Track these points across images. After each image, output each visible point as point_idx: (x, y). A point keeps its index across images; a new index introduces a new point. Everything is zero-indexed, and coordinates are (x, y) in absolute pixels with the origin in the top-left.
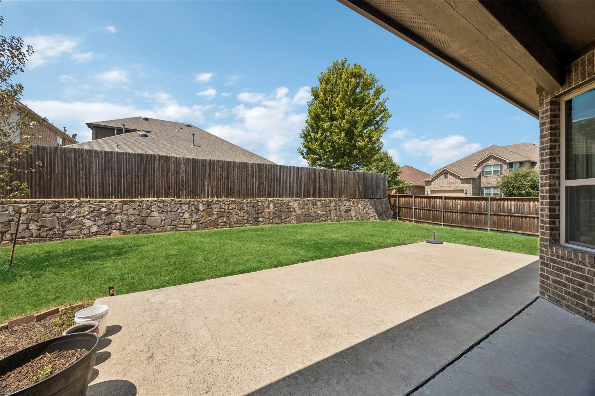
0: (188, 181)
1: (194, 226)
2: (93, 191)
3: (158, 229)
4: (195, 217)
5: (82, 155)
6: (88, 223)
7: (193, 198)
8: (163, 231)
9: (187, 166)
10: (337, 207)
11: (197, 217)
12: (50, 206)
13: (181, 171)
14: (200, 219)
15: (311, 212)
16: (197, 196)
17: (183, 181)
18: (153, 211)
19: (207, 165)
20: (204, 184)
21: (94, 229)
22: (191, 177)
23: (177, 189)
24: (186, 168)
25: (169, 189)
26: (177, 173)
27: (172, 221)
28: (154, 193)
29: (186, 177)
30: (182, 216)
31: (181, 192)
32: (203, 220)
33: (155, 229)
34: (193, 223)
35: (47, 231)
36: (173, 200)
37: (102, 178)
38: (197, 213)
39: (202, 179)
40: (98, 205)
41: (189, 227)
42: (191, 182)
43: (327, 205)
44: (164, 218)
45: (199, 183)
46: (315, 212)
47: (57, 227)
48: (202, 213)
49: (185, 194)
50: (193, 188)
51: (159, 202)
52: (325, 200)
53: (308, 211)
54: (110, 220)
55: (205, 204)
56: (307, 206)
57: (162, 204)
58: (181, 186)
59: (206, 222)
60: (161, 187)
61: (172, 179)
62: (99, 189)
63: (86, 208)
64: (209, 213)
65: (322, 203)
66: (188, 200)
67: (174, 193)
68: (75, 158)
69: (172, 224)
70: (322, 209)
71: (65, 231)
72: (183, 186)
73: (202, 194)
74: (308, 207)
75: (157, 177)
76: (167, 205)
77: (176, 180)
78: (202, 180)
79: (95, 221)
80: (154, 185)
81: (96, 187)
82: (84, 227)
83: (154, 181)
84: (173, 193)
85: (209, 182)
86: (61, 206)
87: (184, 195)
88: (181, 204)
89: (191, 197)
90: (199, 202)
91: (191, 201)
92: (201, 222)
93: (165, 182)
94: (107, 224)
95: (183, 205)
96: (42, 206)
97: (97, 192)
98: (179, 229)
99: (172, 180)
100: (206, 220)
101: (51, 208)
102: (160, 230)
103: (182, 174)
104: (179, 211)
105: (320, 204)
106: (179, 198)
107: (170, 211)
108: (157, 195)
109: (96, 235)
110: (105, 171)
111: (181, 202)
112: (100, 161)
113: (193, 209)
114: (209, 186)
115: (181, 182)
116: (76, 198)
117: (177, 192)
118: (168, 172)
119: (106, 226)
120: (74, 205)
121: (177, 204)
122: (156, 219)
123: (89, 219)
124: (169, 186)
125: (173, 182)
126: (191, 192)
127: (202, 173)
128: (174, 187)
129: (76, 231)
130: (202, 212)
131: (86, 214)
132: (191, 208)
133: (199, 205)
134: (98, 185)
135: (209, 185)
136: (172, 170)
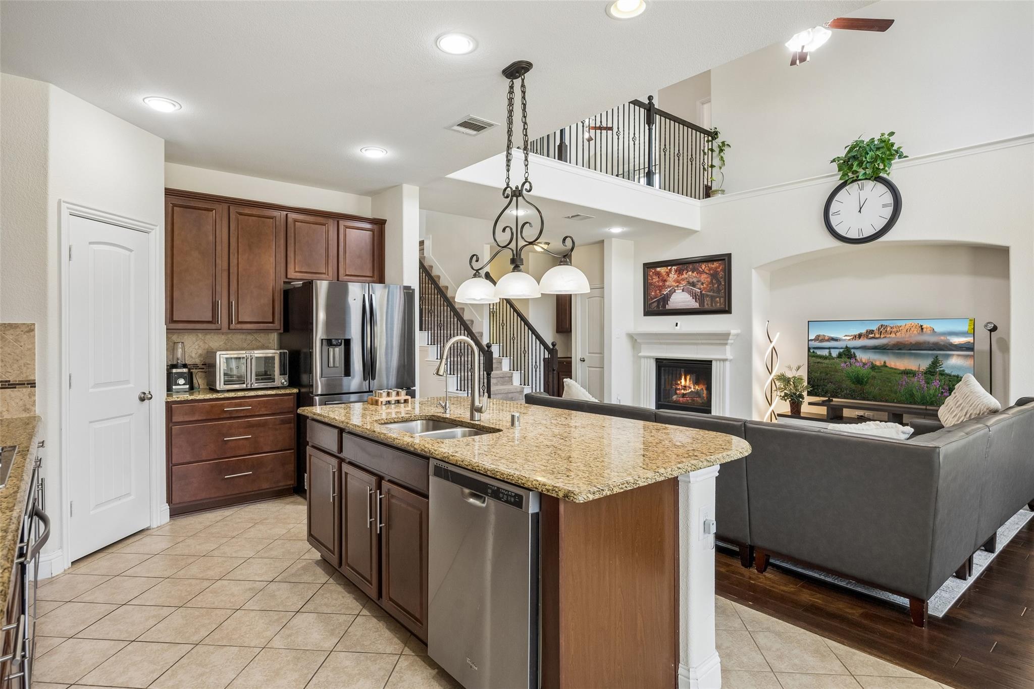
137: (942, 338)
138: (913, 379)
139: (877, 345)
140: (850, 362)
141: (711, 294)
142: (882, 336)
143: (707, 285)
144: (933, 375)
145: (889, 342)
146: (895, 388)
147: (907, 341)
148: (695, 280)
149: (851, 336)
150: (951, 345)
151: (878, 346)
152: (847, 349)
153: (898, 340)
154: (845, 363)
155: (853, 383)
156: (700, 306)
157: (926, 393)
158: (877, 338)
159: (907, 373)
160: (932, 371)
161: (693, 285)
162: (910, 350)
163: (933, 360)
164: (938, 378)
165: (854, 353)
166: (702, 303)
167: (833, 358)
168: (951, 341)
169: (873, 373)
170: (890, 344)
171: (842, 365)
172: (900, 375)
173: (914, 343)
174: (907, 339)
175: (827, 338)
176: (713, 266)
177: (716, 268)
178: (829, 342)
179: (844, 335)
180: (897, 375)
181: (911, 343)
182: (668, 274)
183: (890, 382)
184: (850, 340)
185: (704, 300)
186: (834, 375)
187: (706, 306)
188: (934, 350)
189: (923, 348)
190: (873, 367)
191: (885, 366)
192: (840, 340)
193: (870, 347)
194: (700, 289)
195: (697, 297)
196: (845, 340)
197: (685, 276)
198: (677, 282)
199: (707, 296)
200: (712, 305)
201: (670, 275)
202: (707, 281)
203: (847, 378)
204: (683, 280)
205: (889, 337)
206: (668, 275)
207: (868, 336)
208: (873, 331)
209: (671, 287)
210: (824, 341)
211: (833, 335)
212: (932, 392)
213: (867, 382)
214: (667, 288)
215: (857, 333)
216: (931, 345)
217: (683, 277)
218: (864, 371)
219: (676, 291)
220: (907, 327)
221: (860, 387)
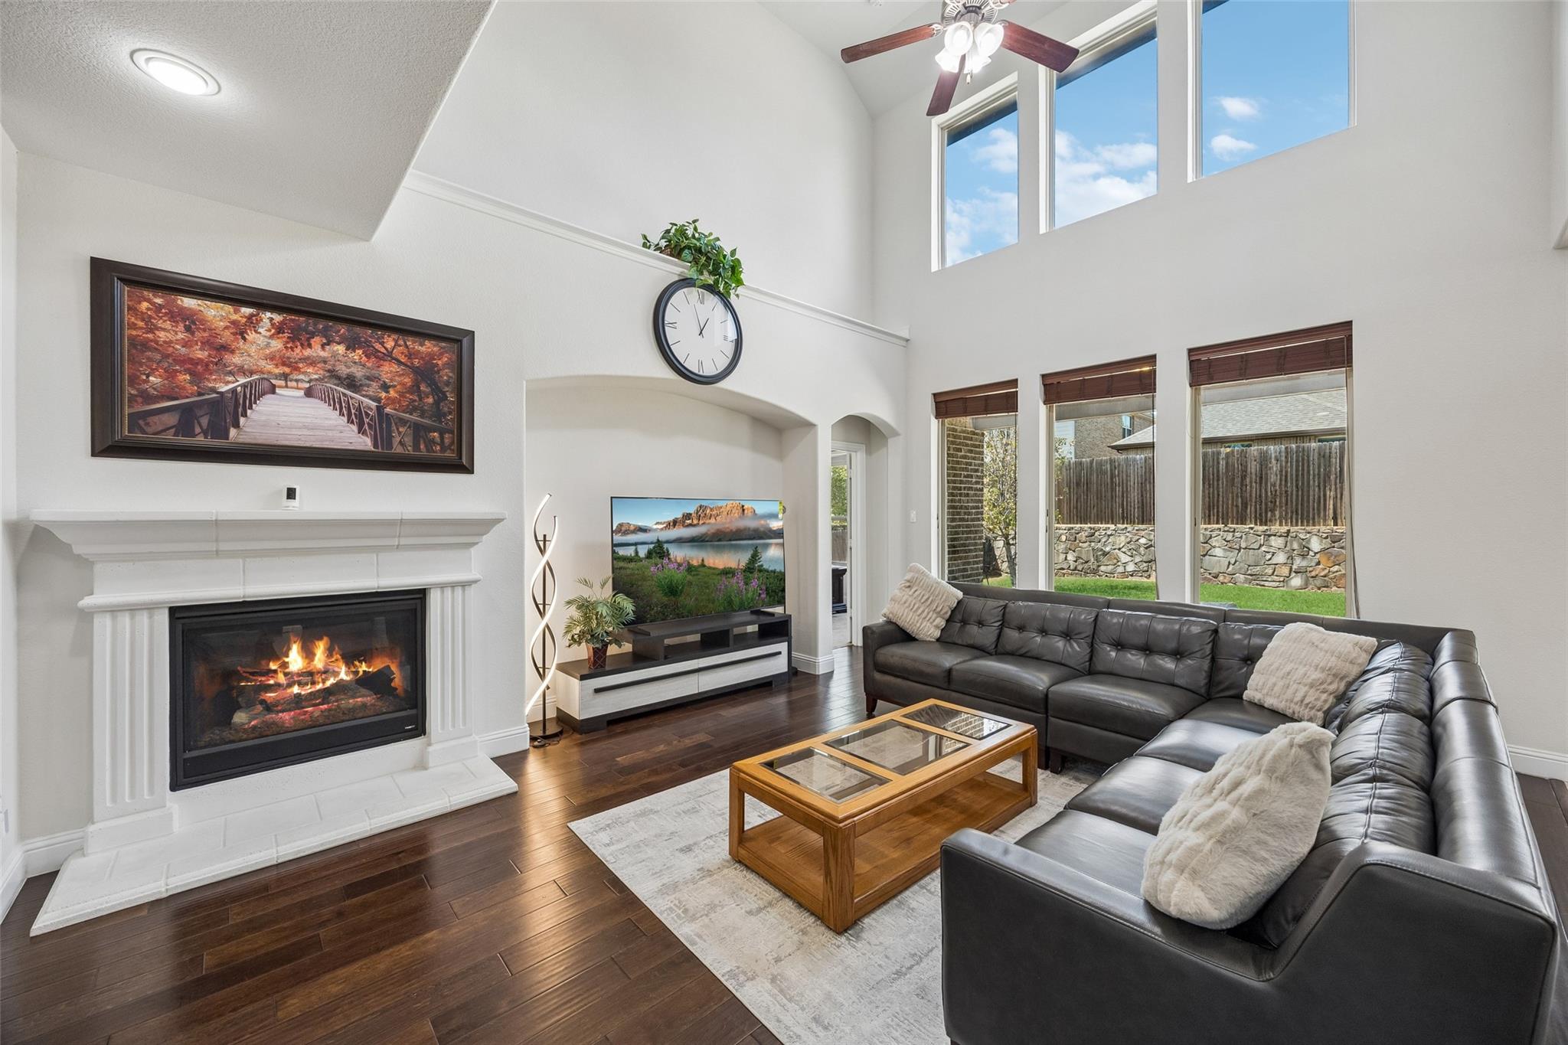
0: (1286, 492)
1: (1297, 581)
2: (1131, 515)
3: (1221, 578)
4: (1298, 562)
5: (1119, 465)
6: (1124, 558)
7: (1297, 525)
8: (1230, 582)
9: (1284, 464)
11: (1304, 563)
12: (1086, 534)
13: (1271, 474)
14: (1311, 569)
16: (1308, 522)
17: (1274, 493)
18: (1214, 547)
19: (1333, 455)
20: (1325, 495)
21: (1131, 568)
22: (1292, 483)
23: (1260, 508)
24: (1281, 466)
25: (1246, 508)
26: (1261, 478)
27: (1249, 566)
28: (1218, 516)
29: (1280, 484)
30: (1270, 559)
31: (1269, 514)
32: (1319, 570)
33: (1216, 577)
34: (1293, 574)
35: (1082, 563)
36: (1252, 528)
37: (1142, 496)
38: (1303, 556)
39: (1319, 486)
40: (1136, 534)
41: (1283, 581)
42: (1292, 494)
44: (1233, 561)
45: (1311, 493)
47: (1092, 559)
48: (1318, 556)
49: (1277, 517)
50: (1297, 505)
51: (1224, 531)
54: (1150, 557)
55: (1326, 538)
57: (1231, 534)
58: (1271, 502)
59: (1325, 576)
60: (1230, 506)
61: (1252, 489)
62: (1138, 511)
63: (1123, 538)
64: (1335, 557)
66: (1284, 529)
67: (1256, 516)
68: (1111, 470)
69: (1249, 572)
71: (1099, 566)
72: (1276, 501)
73: (1319, 516)
75: (1223, 487)
76: (1241, 537)
77: (1260, 490)
78: (1319, 489)
79: (1132, 556)
80: (1218, 501)
81: (1134, 508)
82: (1119, 564)
83: (1218, 495)
84: (1253, 516)
85: (1338, 490)
86: (1097, 534)
87: (1276, 520)
88: (1270, 536)
89: (1292, 522)
90: (1309, 533)
91: (1291, 531)
92: (1313, 574)
93: (1237, 497)
94: (1146, 562)
95: (1273, 537)
96: (1078, 533)
97: (1136, 515)
98: (1262, 583)
99: (1251, 491)
100: (1327, 571)
101: (1087, 537)
102: (1226, 581)
103: (1272, 480)
104: (1263, 549)
106: (1266, 525)
107: (1246, 548)
108: (1223, 519)
109: (1132, 575)
110: (1146, 486)
111: (1268, 533)
112: (1139, 471)
113: (1295, 546)
114: (1339, 501)
115: (1269, 494)
116: (1112, 523)
117: (1261, 515)
118: (1244, 478)
119: (1145, 565)
120: (1109, 533)
121: (1260, 536)
122: (1220, 561)
123: (1124, 553)
124: (1246, 504)
125: (1254, 495)
126: (1292, 512)
127: (1319, 474)
128: (1256, 505)
129: (1110, 568)
130: (1316, 553)
131: (1121, 546)
132: (1291, 545)
133: (1309, 540)
134: (1136, 506)
135: (1339, 496)
136: (1251, 473)
137: (762, 522)
138: (731, 581)
139: (694, 535)
140: (662, 564)
141: (415, 417)
142: (701, 522)
143: (402, 395)
144: (751, 573)
145: (709, 530)
146: (713, 595)
147: (728, 528)
148: (358, 372)
149: (664, 523)
150: (771, 530)
151: (696, 536)
152: (659, 544)
153: (718, 527)
154: (656, 565)
155: (666, 595)
156: (375, 445)
157: (744, 598)
158: (694, 526)
159: (727, 572)
160: (751, 568)
161: (352, 383)
162: (730, 540)
163: (752, 552)
164: (756, 576)
165: (667, 550)
166: (382, 437)
167: (641, 560)
168: (771, 526)
169: (689, 577)
170: (709, 533)
171: (652, 569)
172: (719, 577)
173: (734, 530)
174: (727, 526)
175: (632, 528)
176: (423, 349)
177: (431, 356)
178: (636, 533)
179: (654, 521)
180: (715, 577)
181: (731, 530)
182: (241, 331)
183: (707, 588)
184: (662, 529)
185: (389, 432)
186: (641, 585)
187: (397, 449)
188: (754, 539)
189: (744, 537)
190: (690, 568)
191: (703, 565)
192: (650, 530)
193: (687, 538)
194: (378, 400)
195: (366, 420)
196: (656, 530)
197: (316, 350)
198: (284, 364)
199: (403, 422)
200: (416, 447)
201: (251, 336)
202: (403, 384)
203: (659, 589)
204: (312, 362)
205: (709, 524)
206: (242, 334)
207: (684, 522)
208: (691, 514)
209: (252, 373)
210: (628, 534)
211: (641, 523)
212: (750, 595)
213: (681, 592)
214: (231, 373)
215: (671, 519)
216: (751, 533)
217: (307, 352)
218: (679, 576)
219: (278, 390)
220: (728, 508)
221: (673, 599)
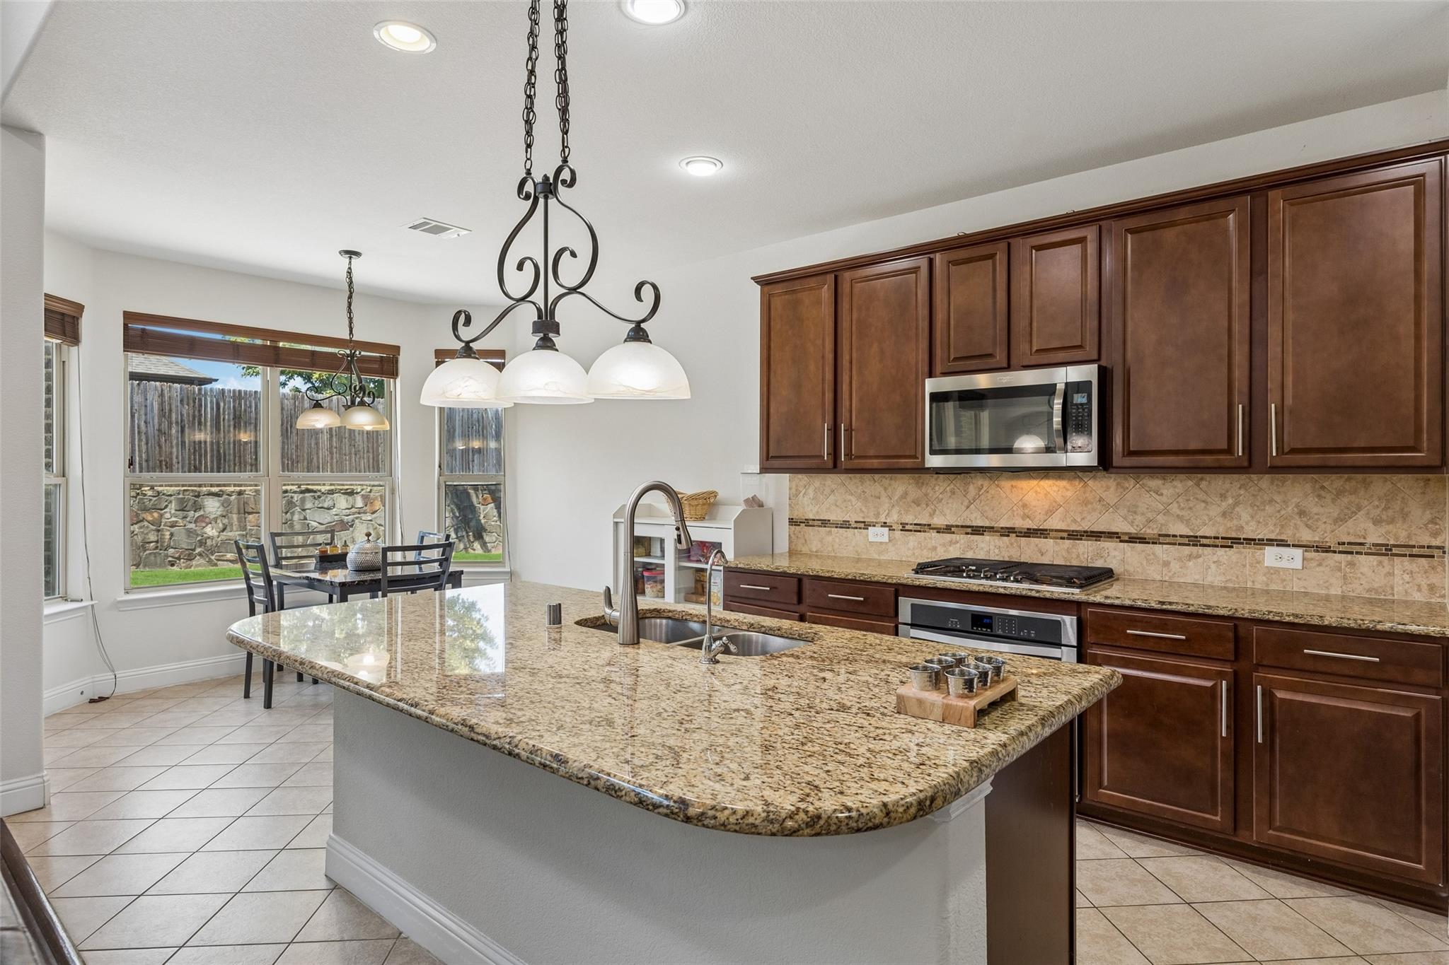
10: (293, 514)
15: (172, 535)
43: (250, 510)
46: (190, 532)
52: (240, 493)
53: (158, 531)
56: (156, 515)
65: (226, 504)
70: (226, 521)
74: (161, 516)
105: (217, 504)
